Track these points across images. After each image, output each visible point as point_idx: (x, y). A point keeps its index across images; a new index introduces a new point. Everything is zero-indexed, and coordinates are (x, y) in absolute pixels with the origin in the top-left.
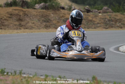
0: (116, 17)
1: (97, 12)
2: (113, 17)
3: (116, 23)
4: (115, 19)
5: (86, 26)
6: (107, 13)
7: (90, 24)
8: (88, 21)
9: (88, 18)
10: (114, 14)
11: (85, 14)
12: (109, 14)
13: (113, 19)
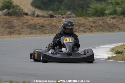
0: (79, 22)
1: (61, 17)
2: (77, 22)
3: (79, 27)
4: (79, 23)
5: (50, 31)
6: (70, 18)
7: (54, 29)
8: (52, 26)
9: (51, 23)
10: (77, 18)
11: (48, 19)
12: (72, 18)
13: (76, 24)
